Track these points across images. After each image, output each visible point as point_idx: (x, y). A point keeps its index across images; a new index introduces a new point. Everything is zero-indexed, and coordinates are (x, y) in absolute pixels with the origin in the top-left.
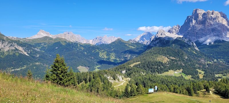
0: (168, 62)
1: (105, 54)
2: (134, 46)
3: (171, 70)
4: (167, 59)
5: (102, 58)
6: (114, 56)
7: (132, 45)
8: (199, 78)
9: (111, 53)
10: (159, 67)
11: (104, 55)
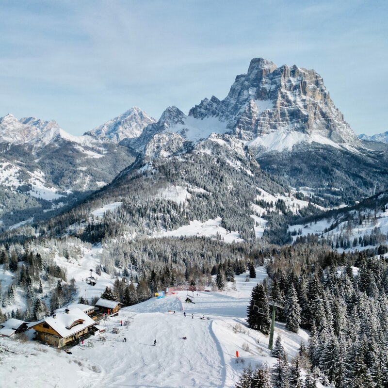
0: (188, 200)
1: (13, 174)
2: (99, 152)
3: (195, 221)
4: (187, 193)
5: (6, 187)
6: (42, 179)
7: (92, 149)
8: (254, 236)
9: (32, 171)
10: (168, 215)
11: (10, 179)
